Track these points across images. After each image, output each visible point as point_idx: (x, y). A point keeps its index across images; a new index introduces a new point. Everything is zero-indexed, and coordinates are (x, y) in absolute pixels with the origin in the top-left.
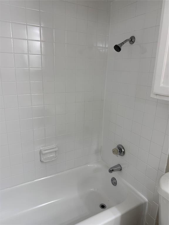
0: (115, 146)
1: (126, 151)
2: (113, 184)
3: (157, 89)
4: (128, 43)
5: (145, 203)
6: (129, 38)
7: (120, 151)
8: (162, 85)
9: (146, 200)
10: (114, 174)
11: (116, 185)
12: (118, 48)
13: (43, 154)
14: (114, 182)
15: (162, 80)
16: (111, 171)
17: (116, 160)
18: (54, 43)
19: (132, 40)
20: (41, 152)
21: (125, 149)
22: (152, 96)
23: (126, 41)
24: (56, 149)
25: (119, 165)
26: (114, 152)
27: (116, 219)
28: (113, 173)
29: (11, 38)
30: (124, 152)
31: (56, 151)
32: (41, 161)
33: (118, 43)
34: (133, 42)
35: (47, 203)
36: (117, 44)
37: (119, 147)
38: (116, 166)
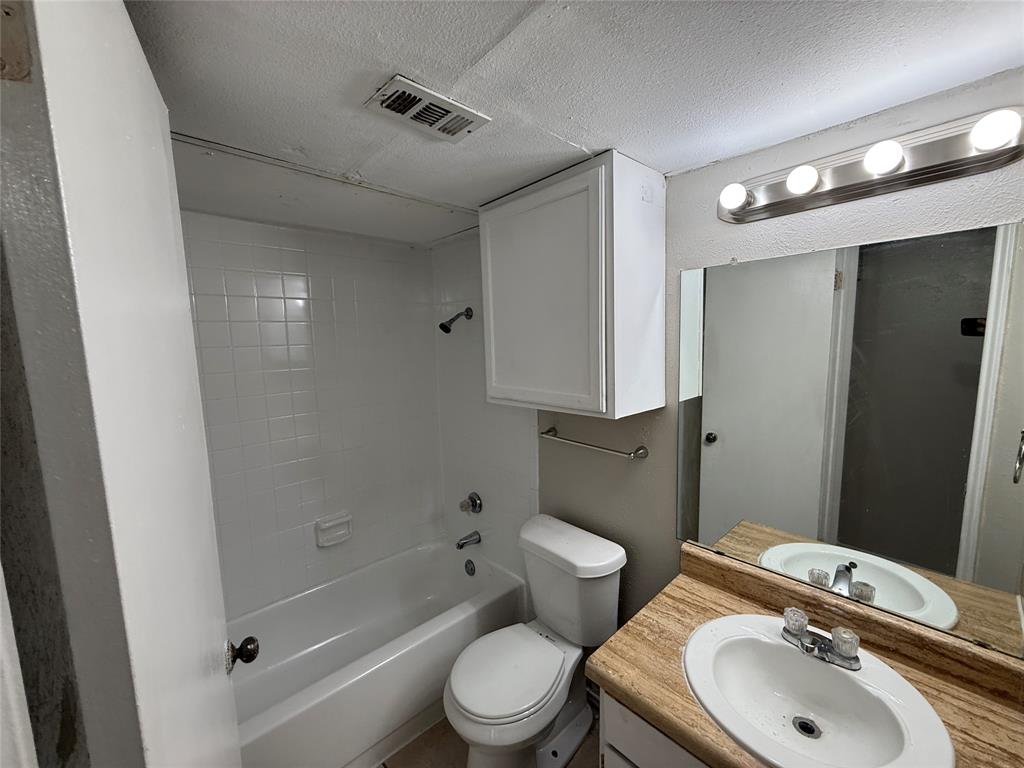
0: (464, 497)
1: (483, 504)
2: (467, 572)
3: (490, 393)
4: (464, 317)
5: (521, 587)
6: (463, 310)
7: (474, 504)
8: (494, 384)
9: (523, 582)
10: (468, 553)
11: (473, 574)
12: (445, 328)
13: (323, 530)
14: (470, 569)
15: (494, 379)
16: (461, 546)
17: (468, 523)
18: (334, 303)
19: (469, 313)
20: (317, 528)
21: (482, 499)
22: (489, 400)
23: (458, 316)
24: (347, 519)
25: (477, 533)
26: (463, 507)
28: (466, 548)
30: (481, 505)
31: (348, 522)
32: (318, 546)
33: (444, 321)
34: (471, 317)
35: (329, 641)
37: (471, 498)
38: (471, 536)
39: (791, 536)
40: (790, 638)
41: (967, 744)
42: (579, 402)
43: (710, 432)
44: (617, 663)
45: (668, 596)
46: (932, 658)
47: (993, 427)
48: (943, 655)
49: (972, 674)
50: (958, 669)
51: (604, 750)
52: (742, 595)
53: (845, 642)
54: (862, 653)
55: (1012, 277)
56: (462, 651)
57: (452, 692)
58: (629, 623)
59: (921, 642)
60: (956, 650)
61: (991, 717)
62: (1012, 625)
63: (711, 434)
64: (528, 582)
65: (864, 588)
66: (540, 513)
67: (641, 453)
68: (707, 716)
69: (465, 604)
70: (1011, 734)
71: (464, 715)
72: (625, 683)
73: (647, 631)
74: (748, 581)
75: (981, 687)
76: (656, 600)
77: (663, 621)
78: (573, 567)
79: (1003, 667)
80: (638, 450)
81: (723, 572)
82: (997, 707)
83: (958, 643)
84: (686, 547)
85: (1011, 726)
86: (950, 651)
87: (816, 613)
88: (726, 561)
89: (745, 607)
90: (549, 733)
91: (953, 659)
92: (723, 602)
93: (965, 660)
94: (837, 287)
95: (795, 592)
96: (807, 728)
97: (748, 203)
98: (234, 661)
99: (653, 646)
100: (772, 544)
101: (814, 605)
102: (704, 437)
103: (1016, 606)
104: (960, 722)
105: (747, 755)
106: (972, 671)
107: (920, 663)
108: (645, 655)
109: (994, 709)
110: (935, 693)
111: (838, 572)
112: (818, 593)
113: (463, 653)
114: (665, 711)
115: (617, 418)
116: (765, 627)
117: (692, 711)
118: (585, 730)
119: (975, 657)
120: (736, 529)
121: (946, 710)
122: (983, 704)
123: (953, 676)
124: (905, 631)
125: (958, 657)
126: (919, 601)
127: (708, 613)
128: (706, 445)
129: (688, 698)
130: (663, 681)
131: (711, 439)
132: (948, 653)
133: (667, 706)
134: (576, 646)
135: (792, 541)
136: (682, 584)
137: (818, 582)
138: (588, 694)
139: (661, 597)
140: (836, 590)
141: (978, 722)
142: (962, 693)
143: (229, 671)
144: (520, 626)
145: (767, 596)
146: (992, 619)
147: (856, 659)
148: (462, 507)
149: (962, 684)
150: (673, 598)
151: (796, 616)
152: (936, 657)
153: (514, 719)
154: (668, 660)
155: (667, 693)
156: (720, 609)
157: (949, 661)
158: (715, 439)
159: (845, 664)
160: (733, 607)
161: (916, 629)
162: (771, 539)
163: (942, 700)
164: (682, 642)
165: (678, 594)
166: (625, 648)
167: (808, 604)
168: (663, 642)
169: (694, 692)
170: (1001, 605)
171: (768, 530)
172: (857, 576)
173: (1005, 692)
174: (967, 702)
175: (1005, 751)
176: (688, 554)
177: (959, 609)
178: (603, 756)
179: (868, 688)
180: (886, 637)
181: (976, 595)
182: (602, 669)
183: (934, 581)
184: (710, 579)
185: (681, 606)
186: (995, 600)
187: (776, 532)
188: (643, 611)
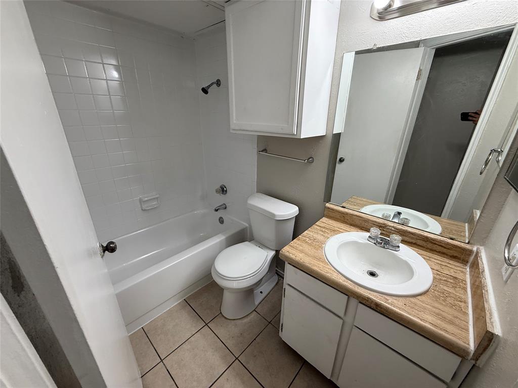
0: (218, 187)
1: (228, 190)
2: (220, 222)
3: (232, 127)
4: (215, 85)
5: (246, 228)
6: (215, 81)
7: (223, 190)
8: (235, 122)
9: (247, 225)
10: (220, 213)
11: (223, 223)
12: (205, 91)
13: (144, 202)
14: (221, 221)
16: (216, 210)
17: (220, 199)
19: (218, 83)
20: (141, 201)
21: (227, 188)
22: (231, 131)
23: (212, 84)
24: (157, 196)
25: (224, 204)
27: (221, 241)
28: (219, 211)
29: (87, 78)
30: (226, 191)
31: (157, 198)
32: (142, 210)
34: (220, 85)
36: (204, 87)
37: (221, 187)
38: (221, 206)
39: (374, 202)
40: (371, 240)
41: (438, 274)
42: (282, 129)
43: (342, 157)
44: (294, 252)
45: (318, 226)
46: (430, 245)
47: (475, 152)
48: (435, 244)
49: (445, 250)
50: (439, 249)
51: (285, 286)
52: (351, 225)
53: (395, 240)
54: (401, 245)
55: (508, 71)
56: (219, 253)
57: (216, 269)
58: (300, 236)
59: (426, 239)
60: (441, 241)
61: (449, 265)
62: (462, 234)
63: (342, 158)
64: (250, 226)
65: (406, 220)
66: (257, 192)
67: (310, 160)
68: (334, 269)
69: (220, 235)
70: (455, 270)
71: (221, 277)
72: (297, 259)
73: (308, 239)
74: (355, 219)
75: (447, 255)
76: (312, 227)
77: (315, 235)
78: (274, 215)
79: (458, 247)
80: (309, 159)
81: (344, 215)
82: (451, 262)
83: (442, 239)
84: (328, 205)
85: (456, 268)
86: (438, 242)
87: (383, 230)
88: (346, 210)
89: (352, 229)
90: (260, 284)
91: (439, 245)
92: (342, 228)
93: (443, 245)
94: (418, 78)
95: (376, 222)
96: (372, 274)
97: (390, 6)
98: (104, 252)
99: (310, 245)
100: (366, 205)
101: (383, 227)
102: (338, 159)
103: (465, 227)
104: (436, 267)
105: (349, 282)
106: (445, 249)
107: (424, 247)
108: (306, 248)
109: (450, 262)
110: (428, 258)
111: (394, 215)
112: (386, 222)
113: (220, 254)
114: (315, 268)
115: (301, 138)
116: (360, 236)
117: (327, 268)
118: (275, 284)
119: (448, 244)
120: (350, 199)
121: (432, 264)
122: (446, 261)
123: (437, 252)
124: (421, 235)
125: (441, 244)
126: (427, 225)
127: (335, 232)
128: (339, 163)
129: (325, 263)
130: (315, 257)
131: (341, 160)
132: (437, 243)
133: (316, 266)
134: (273, 250)
135: (374, 204)
136: (325, 221)
137: (385, 218)
138: (276, 270)
139: (314, 226)
140: (393, 221)
141: (443, 267)
142: (439, 258)
143: (102, 257)
144: (246, 243)
145: (362, 224)
146: (454, 232)
147: (398, 247)
148: (217, 191)
149: (440, 254)
150: (320, 226)
151: (375, 231)
152: (431, 245)
153: (244, 278)
154: (317, 250)
155: (316, 262)
156: (341, 230)
157: (436, 246)
158: (343, 160)
159: (393, 249)
160: (347, 230)
161: (426, 234)
162: (365, 203)
163: (430, 260)
164: (324, 243)
165: (322, 225)
166: (298, 246)
167: (380, 227)
168: (315, 243)
169: (329, 261)
170: (459, 227)
171: (364, 200)
172: (402, 216)
173: (456, 256)
174: (441, 261)
175: (451, 276)
176: (329, 208)
177: (442, 228)
178: (285, 289)
179: (401, 257)
180: (412, 238)
181: (449, 223)
182: (287, 254)
183: (433, 218)
184: (338, 219)
185: (324, 230)
186: (457, 225)
187: (368, 201)
188: (306, 232)
